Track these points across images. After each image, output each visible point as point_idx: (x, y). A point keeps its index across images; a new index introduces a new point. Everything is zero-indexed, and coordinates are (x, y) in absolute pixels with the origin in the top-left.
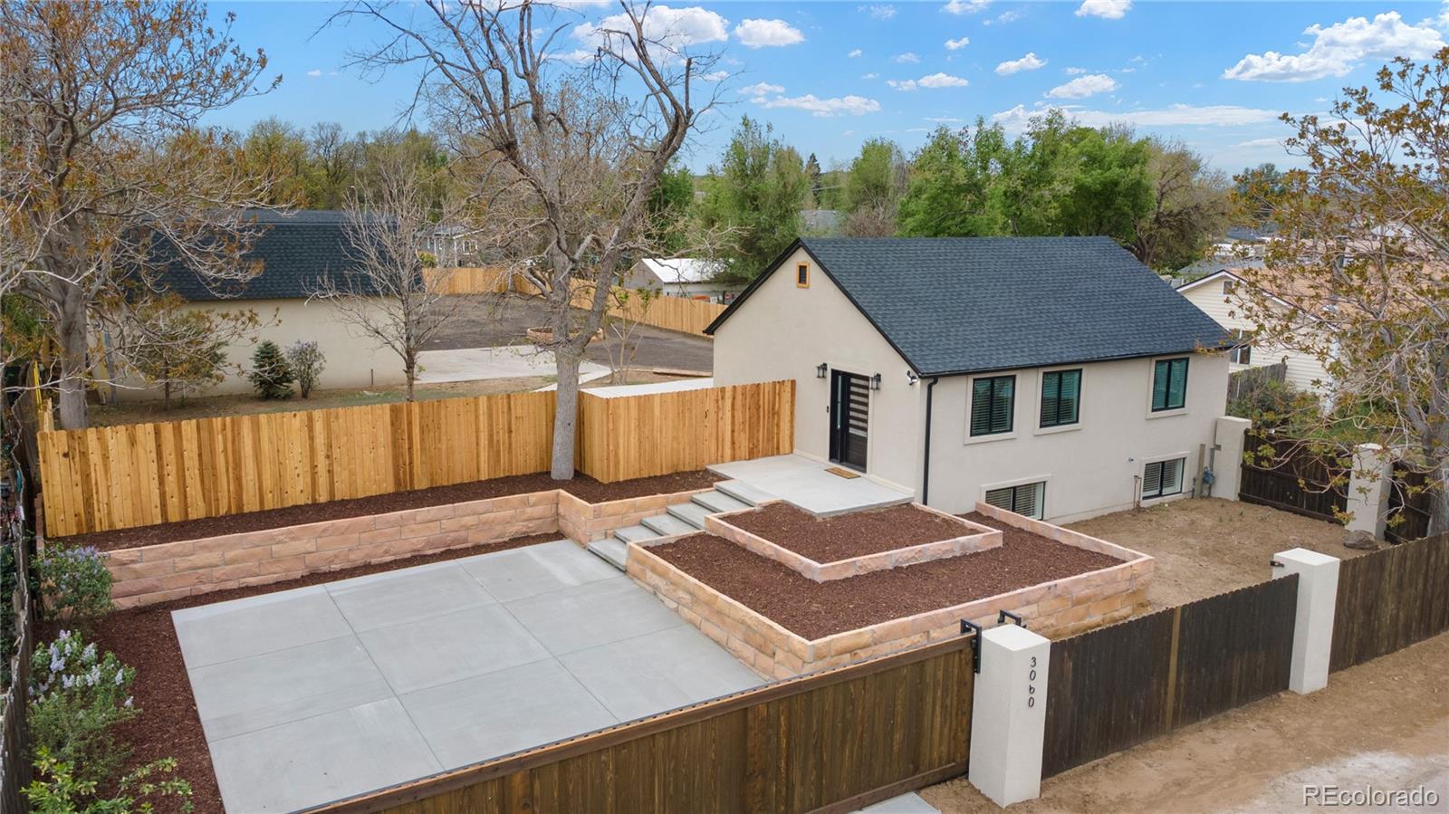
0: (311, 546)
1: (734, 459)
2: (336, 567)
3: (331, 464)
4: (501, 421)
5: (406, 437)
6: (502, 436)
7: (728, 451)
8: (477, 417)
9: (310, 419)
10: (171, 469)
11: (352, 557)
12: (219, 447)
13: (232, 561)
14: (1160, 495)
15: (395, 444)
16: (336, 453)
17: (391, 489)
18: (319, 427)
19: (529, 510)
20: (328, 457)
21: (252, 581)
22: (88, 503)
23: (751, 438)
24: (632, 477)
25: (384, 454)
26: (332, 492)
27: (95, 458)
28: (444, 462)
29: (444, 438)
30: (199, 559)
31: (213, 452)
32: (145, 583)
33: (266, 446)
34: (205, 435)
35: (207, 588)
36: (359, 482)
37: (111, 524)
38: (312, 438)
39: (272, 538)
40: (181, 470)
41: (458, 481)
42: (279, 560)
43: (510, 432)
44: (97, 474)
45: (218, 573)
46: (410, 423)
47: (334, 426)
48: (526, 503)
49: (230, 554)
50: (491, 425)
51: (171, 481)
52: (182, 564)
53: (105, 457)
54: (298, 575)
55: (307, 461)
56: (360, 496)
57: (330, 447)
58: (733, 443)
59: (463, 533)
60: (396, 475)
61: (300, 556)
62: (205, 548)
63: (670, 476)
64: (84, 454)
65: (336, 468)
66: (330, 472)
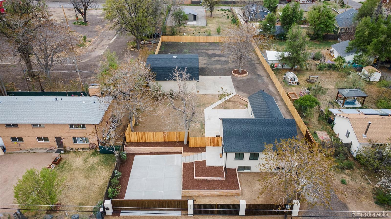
1: (211, 146)
4: (178, 135)
5: (165, 136)
7: (210, 145)
8: (175, 134)
10: (138, 137)
12: (143, 134)
16: (156, 137)
17: (163, 141)
18: (154, 134)
22: (130, 139)
23: (213, 144)
24: (193, 147)
25: (163, 137)
26: (156, 141)
27: (130, 135)
28: (170, 139)
29: (170, 136)
30: (139, 149)
32: (133, 151)
33: (148, 135)
36: (159, 140)
37: (132, 141)
39: (146, 148)
40: (139, 137)
41: (172, 141)
42: (147, 151)
43: (180, 136)
44: (131, 137)
47: (156, 134)
48: (178, 148)
49: (142, 149)
51: (138, 138)
52: (137, 150)
53: (131, 135)
55: (153, 137)
56: (160, 142)
57: (156, 136)
60: (164, 140)
61: (150, 151)
63: (199, 148)
64: (129, 135)
65: (157, 138)
66: (156, 139)
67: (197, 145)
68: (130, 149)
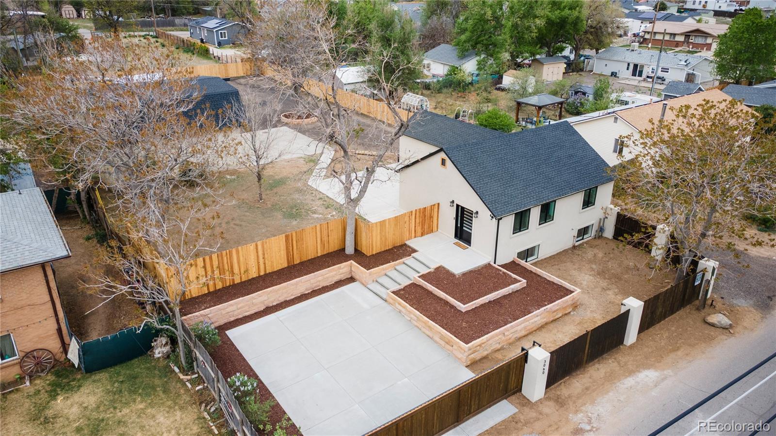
0: (266, 298)
1: (415, 237)
2: (275, 303)
3: (264, 261)
4: (325, 233)
5: (291, 245)
6: (325, 239)
7: (413, 235)
8: (316, 233)
9: (257, 245)
11: (280, 299)
12: (225, 262)
14: (583, 239)
15: (287, 248)
16: (266, 256)
17: (286, 265)
18: (260, 247)
19: (341, 271)
20: (263, 258)
23: (422, 228)
24: (378, 252)
25: (283, 253)
26: (265, 271)
28: (305, 251)
29: (304, 243)
30: (229, 309)
31: (223, 263)
33: (241, 258)
34: (220, 258)
36: (275, 265)
37: (191, 295)
38: (257, 252)
39: (253, 298)
41: (310, 258)
42: (255, 305)
43: (328, 236)
45: (236, 313)
46: (292, 240)
47: (265, 246)
48: (340, 268)
50: (321, 235)
51: (210, 278)
55: (256, 261)
56: (275, 270)
57: (264, 254)
58: (415, 231)
59: (318, 283)
60: (288, 260)
61: (263, 302)
62: (231, 305)
63: (392, 249)
65: (267, 262)
66: (265, 264)
68: (202, 315)
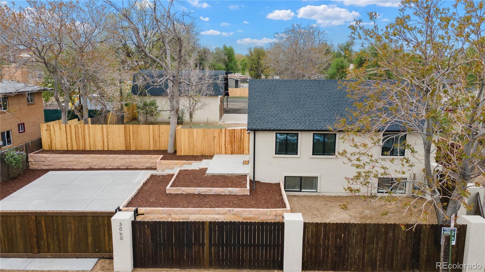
0: (90, 161)
1: (226, 153)
2: (96, 167)
3: (108, 140)
5: (128, 135)
6: (157, 138)
7: (223, 151)
8: (149, 131)
9: (102, 127)
10: (69, 136)
12: (80, 132)
13: (70, 161)
15: (125, 136)
16: (109, 137)
17: (124, 149)
18: (105, 130)
19: (152, 160)
20: (107, 138)
21: (75, 167)
22: (51, 143)
23: (232, 147)
24: (186, 154)
25: (122, 139)
26: (108, 148)
27: (52, 131)
28: (140, 143)
29: (139, 136)
30: (62, 159)
31: (78, 133)
33: (91, 133)
34: (76, 128)
35: (64, 167)
36: (116, 146)
38: (103, 132)
41: (144, 149)
42: (82, 163)
43: (160, 137)
44: (53, 135)
45: (67, 164)
46: (129, 131)
47: (109, 129)
48: (151, 158)
49: (70, 160)
50: (154, 134)
51: (69, 139)
52: (59, 160)
53: (54, 132)
54: (86, 168)
55: (102, 138)
56: (116, 150)
57: (108, 135)
58: (226, 148)
60: (126, 145)
61: (87, 163)
64: (50, 130)
65: (109, 141)
66: (108, 142)
67: (195, 151)
